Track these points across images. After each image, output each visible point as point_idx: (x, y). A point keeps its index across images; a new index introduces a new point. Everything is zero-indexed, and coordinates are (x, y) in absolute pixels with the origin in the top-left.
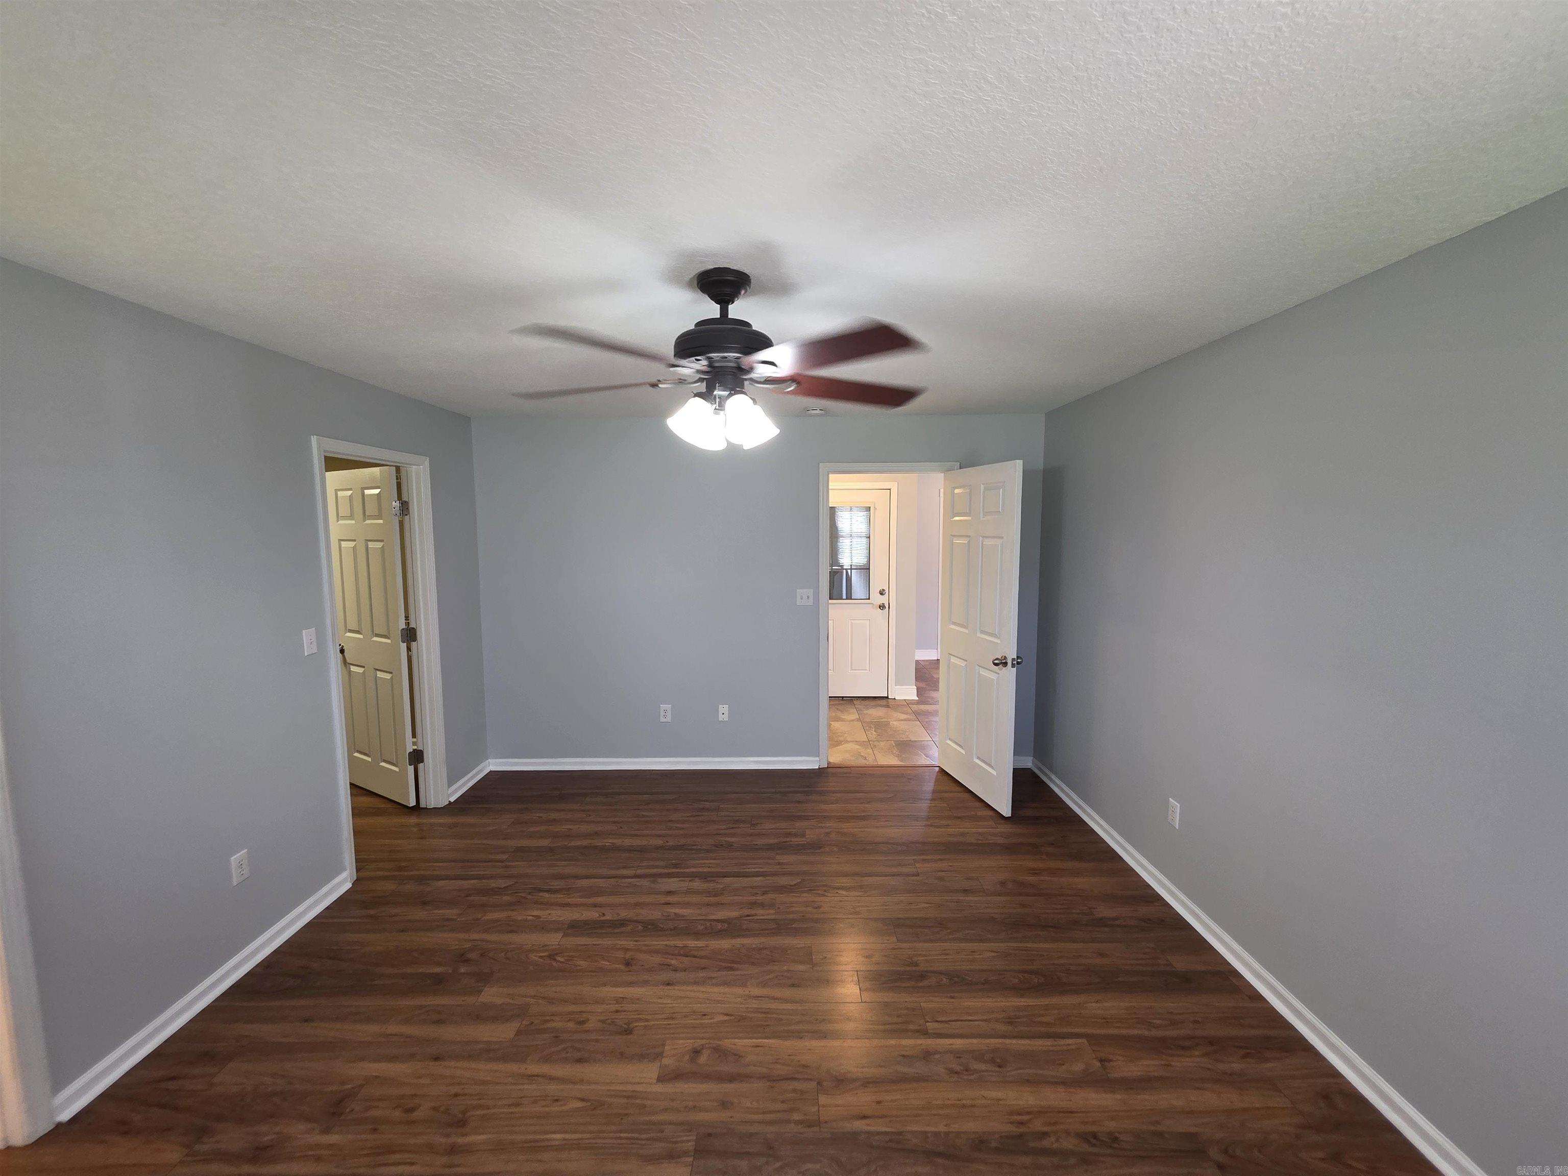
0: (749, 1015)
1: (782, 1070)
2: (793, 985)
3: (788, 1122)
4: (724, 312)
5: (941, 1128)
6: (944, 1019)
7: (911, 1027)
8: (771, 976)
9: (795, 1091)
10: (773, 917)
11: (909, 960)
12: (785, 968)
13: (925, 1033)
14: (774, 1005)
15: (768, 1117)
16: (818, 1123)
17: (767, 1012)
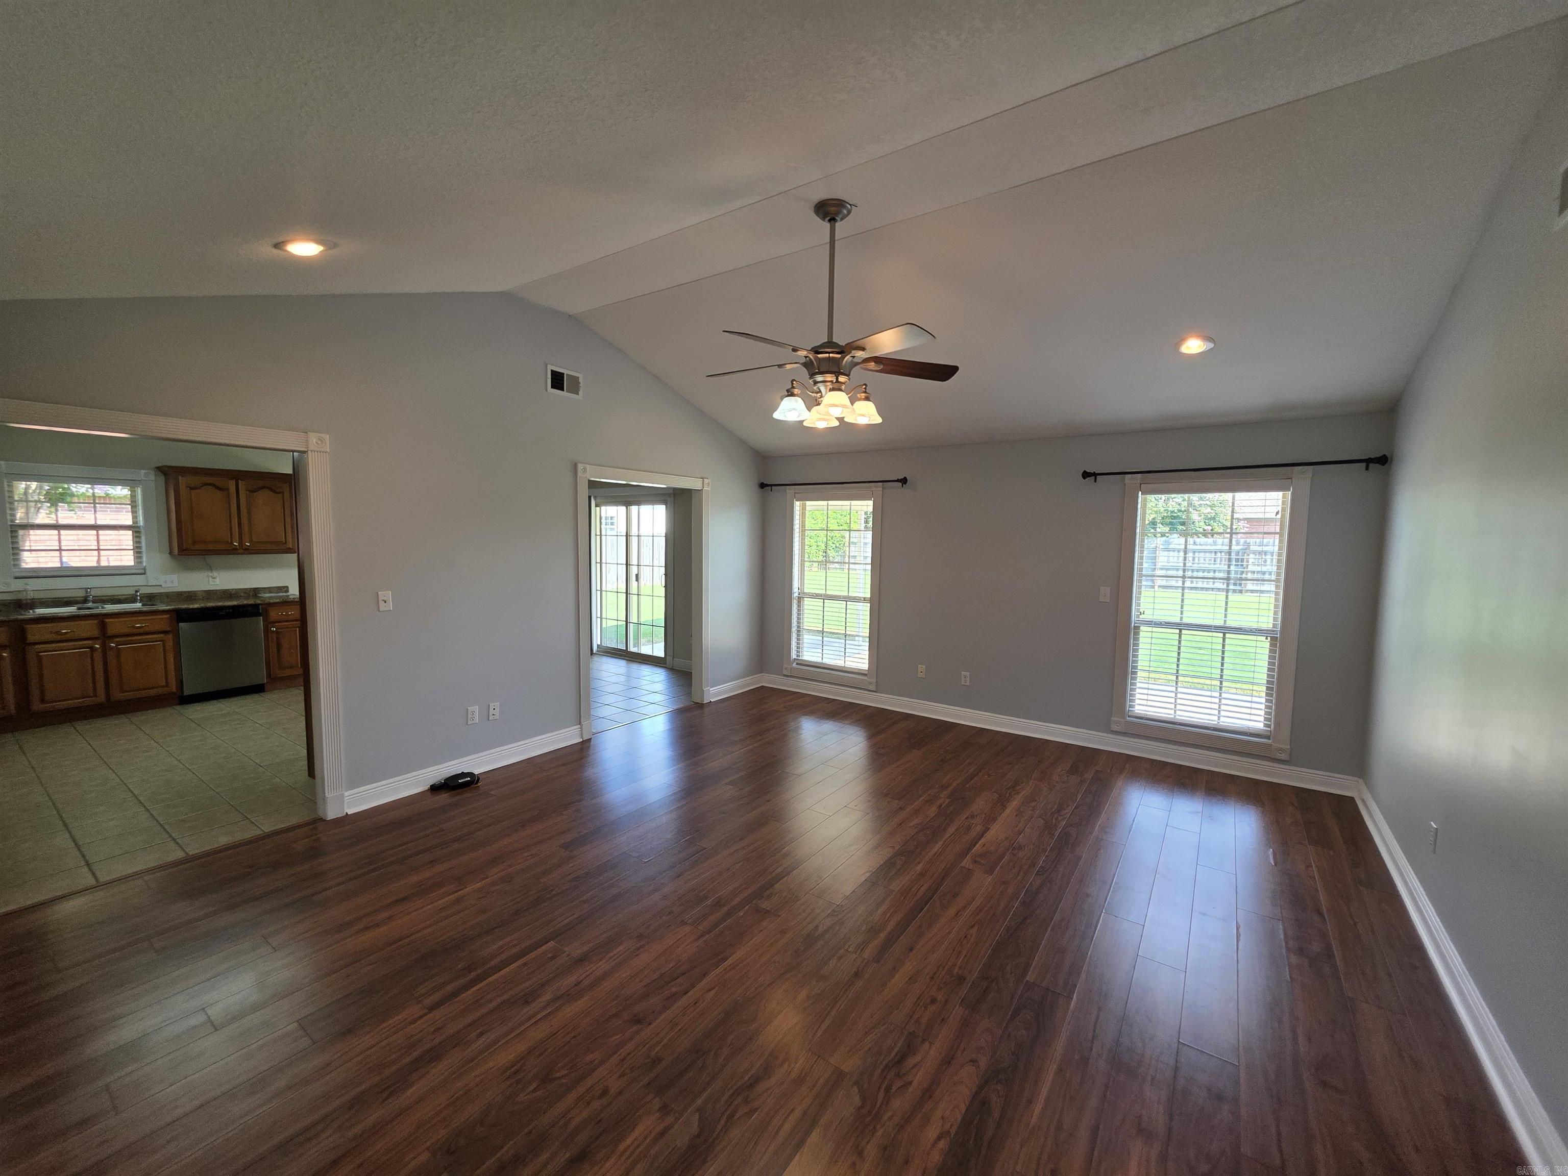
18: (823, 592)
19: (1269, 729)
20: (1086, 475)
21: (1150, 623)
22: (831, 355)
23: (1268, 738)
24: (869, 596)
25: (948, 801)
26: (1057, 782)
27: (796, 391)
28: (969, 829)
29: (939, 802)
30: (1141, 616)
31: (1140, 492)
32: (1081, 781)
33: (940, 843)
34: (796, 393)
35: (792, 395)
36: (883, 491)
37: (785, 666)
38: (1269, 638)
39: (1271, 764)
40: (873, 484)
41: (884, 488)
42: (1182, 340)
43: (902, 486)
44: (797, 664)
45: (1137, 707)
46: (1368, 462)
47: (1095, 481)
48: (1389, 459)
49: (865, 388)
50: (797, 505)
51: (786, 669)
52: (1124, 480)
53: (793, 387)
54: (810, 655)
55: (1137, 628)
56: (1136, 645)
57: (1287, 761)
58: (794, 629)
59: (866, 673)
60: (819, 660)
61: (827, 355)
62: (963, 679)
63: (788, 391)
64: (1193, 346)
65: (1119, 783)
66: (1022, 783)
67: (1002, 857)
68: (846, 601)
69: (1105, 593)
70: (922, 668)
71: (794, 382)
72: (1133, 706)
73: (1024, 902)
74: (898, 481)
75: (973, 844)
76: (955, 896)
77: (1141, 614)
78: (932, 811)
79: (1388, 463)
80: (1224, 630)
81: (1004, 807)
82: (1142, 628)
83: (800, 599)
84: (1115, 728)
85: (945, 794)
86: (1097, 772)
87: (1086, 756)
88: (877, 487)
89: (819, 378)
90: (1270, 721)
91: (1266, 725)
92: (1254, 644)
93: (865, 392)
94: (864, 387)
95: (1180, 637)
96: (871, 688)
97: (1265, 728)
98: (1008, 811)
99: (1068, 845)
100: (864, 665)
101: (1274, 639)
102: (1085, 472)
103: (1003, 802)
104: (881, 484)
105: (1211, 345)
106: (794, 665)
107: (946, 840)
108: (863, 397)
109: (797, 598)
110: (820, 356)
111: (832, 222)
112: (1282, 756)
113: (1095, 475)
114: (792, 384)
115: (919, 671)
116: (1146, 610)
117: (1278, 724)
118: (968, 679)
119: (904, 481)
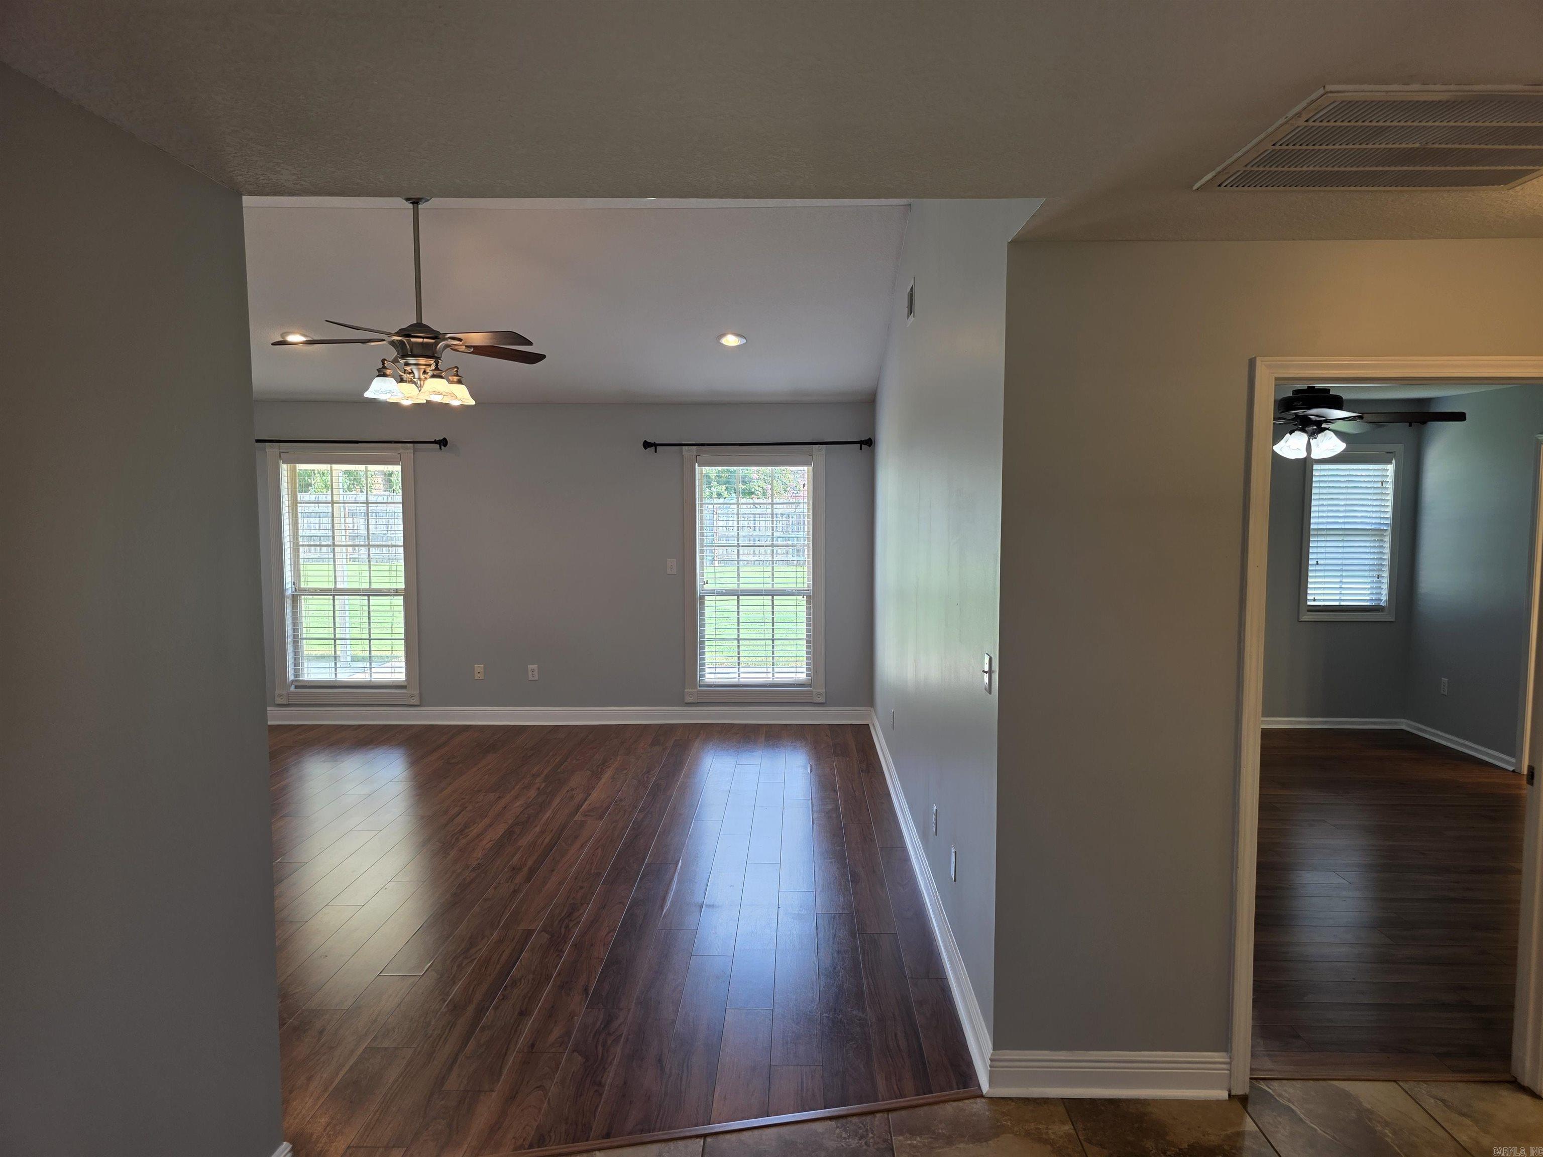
18: (332, 586)
19: (810, 678)
20: (647, 445)
21: (712, 593)
22: (425, 340)
23: (810, 686)
24: (402, 586)
25: (544, 784)
26: (642, 753)
27: (388, 372)
28: (572, 797)
29: (537, 786)
30: (705, 586)
31: (697, 464)
32: (663, 749)
33: (550, 812)
34: (388, 373)
35: (385, 375)
36: (414, 454)
37: (277, 692)
38: (805, 597)
39: (813, 708)
40: (400, 445)
41: (415, 451)
42: (723, 335)
43: (440, 448)
44: (296, 687)
45: (707, 676)
46: (861, 443)
47: (656, 452)
48: (873, 442)
49: (457, 371)
50: (284, 468)
51: (280, 695)
52: (681, 452)
53: (384, 367)
54: (313, 672)
55: (702, 598)
56: (702, 614)
57: (823, 703)
58: (289, 640)
59: (405, 684)
60: (333, 677)
61: (421, 340)
62: (530, 673)
63: (379, 370)
64: (731, 341)
65: (696, 744)
66: (611, 759)
67: (608, 807)
68: (368, 596)
69: (672, 566)
70: (479, 667)
71: (386, 362)
72: (703, 676)
73: (633, 829)
74: (435, 442)
75: (580, 806)
76: (576, 837)
77: (704, 584)
78: (533, 793)
79: (873, 444)
80: (773, 593)
81: (599, 779)
82: (707, 598)
83: (295, 599)
84: (689, 699)
85: (538, 780)
86: (676, 740)
87: (663, 732)
88: (407, 449)
89: (412, 361)
90: (810, 671)
91: (808, 675)
92: (793, 603)
93: (457, 375)
94: (456, 369)
95: (738, 603)
96: (412, 702)
97: (807, 678)
98: (603, 780)
99: (661, 790)
100: (400, 675)
101: (809, 597)
102: (645, 441)
103: (597, 775)
104: (411, 445)
105: (745, 341)
106: (292, 689)
107: (554, 808)
108: (455, 380)
109: (290, 597)
110: (413, 340)
111: (415, 205)
112: (821, 699)
113: (655, 445)
114: (383, 364)
115: (476, 672)
116: (708, 580)
117: (816, 672)
118: (536, 673)
119: (443, 443)
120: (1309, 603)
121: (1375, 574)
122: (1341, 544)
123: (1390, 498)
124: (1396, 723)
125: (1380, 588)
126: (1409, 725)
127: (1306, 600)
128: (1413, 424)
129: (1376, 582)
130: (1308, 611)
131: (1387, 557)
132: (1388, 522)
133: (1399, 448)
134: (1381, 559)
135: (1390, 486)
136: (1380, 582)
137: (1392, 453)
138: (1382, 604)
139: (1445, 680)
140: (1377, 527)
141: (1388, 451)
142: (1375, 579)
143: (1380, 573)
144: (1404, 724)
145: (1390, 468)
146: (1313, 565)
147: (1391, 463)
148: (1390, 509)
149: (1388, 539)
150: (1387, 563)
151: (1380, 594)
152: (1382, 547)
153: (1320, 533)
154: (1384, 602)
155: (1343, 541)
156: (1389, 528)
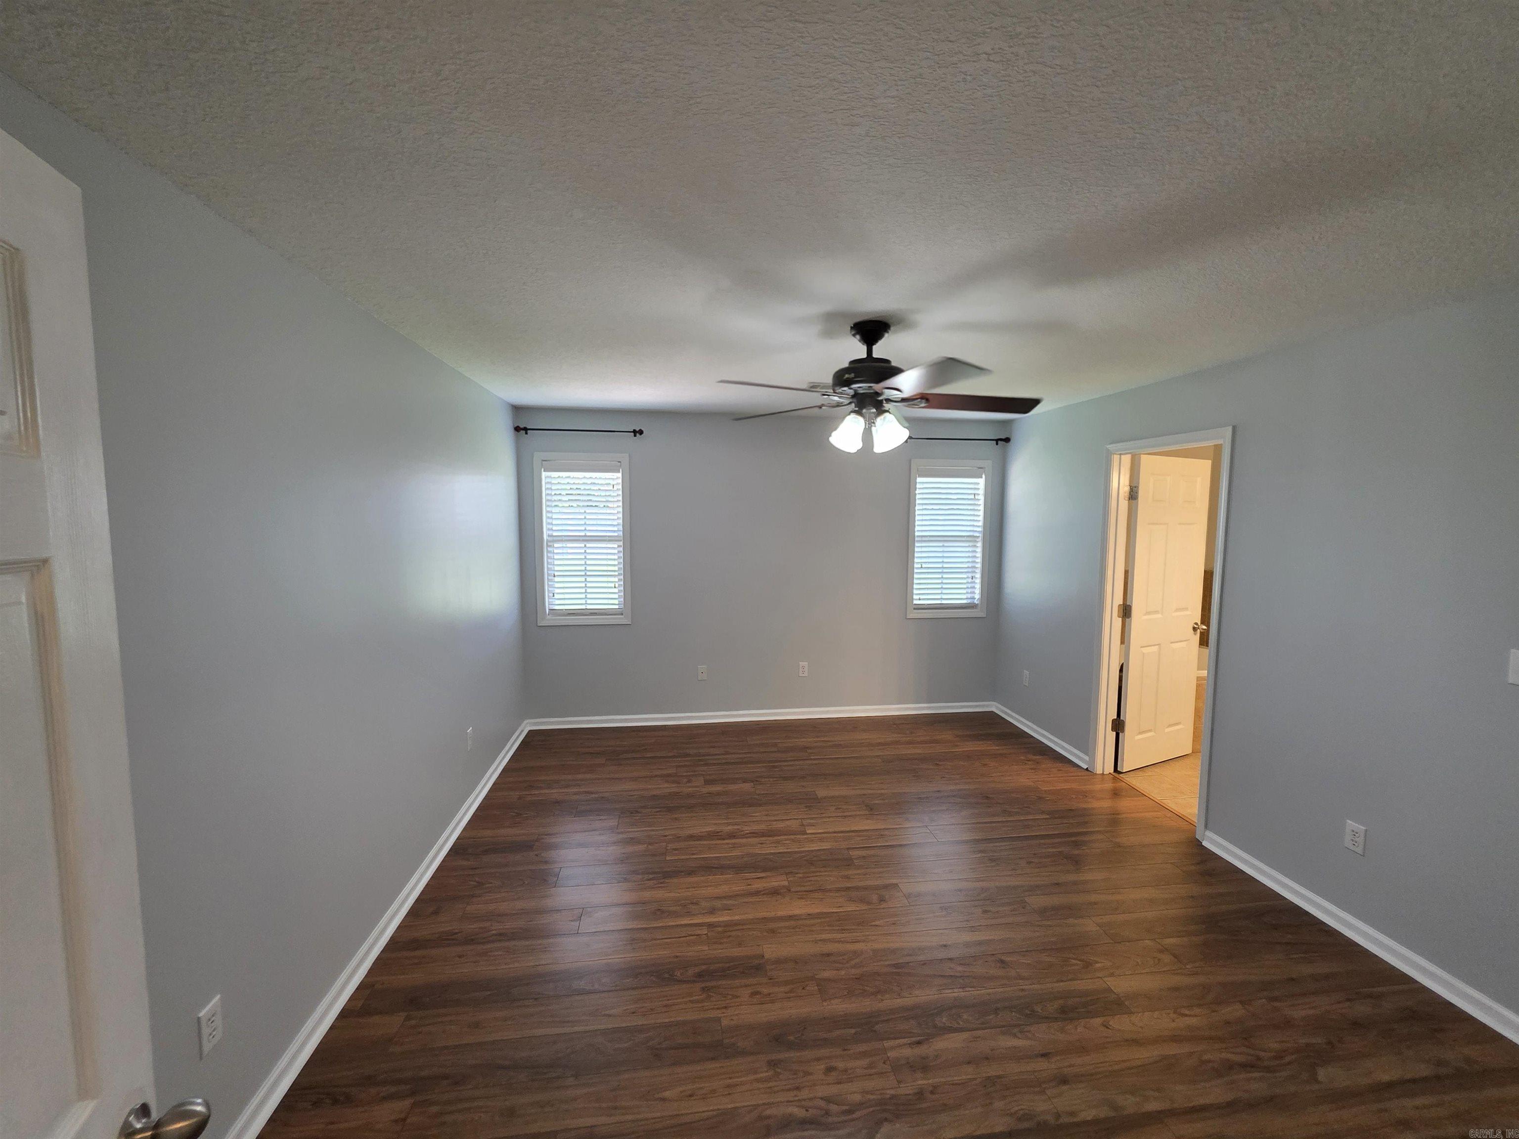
0: (856, 927)
1: (816, 895)
2: (828, 955)
3: (803, 873)
4: (870, 352)
5: (711, 877)
6: (692, 937)
7: (720, 929)
8: (853, 962)
9: (804, 886)
10: (887, 1044)
11: (711, 994)
12: (843, 972)
13: (710, 926)
14: (838, 936)
15: (818, 874)
16: (787, 874)
17: (843, 931)
120: (915, 602)
121: (970, 575)
122: (941, 549)
123: (982, 508)
124: (987, 706)
125: (974, 588)
126: (997, 708)
127: (913, 599)
128: (999, 442)
129: (971, 583)
130: (914, 609)
131: (979, 560)
132: (980, 529)
133: (988, 464)
134: (974, 562)
135: (981, 498)
136: (974, 582)
137: (982, 468)
138: (976, 602)
139: (1026, 672)
140: (971, 534)
141: (979, 467)
142: (970, 580)
143: (973, 575)
144: (993, 707)
145: (981, 482)
146: (917, 568)
147: (982, 477)
148: (981, 518)
149: (980, 544)
150: (979, 565)
151: (974, 593)
152: (975, 552)
153: (924, 539)
154: (977, 600)
155: (943, 546)
156: (981, 535)
